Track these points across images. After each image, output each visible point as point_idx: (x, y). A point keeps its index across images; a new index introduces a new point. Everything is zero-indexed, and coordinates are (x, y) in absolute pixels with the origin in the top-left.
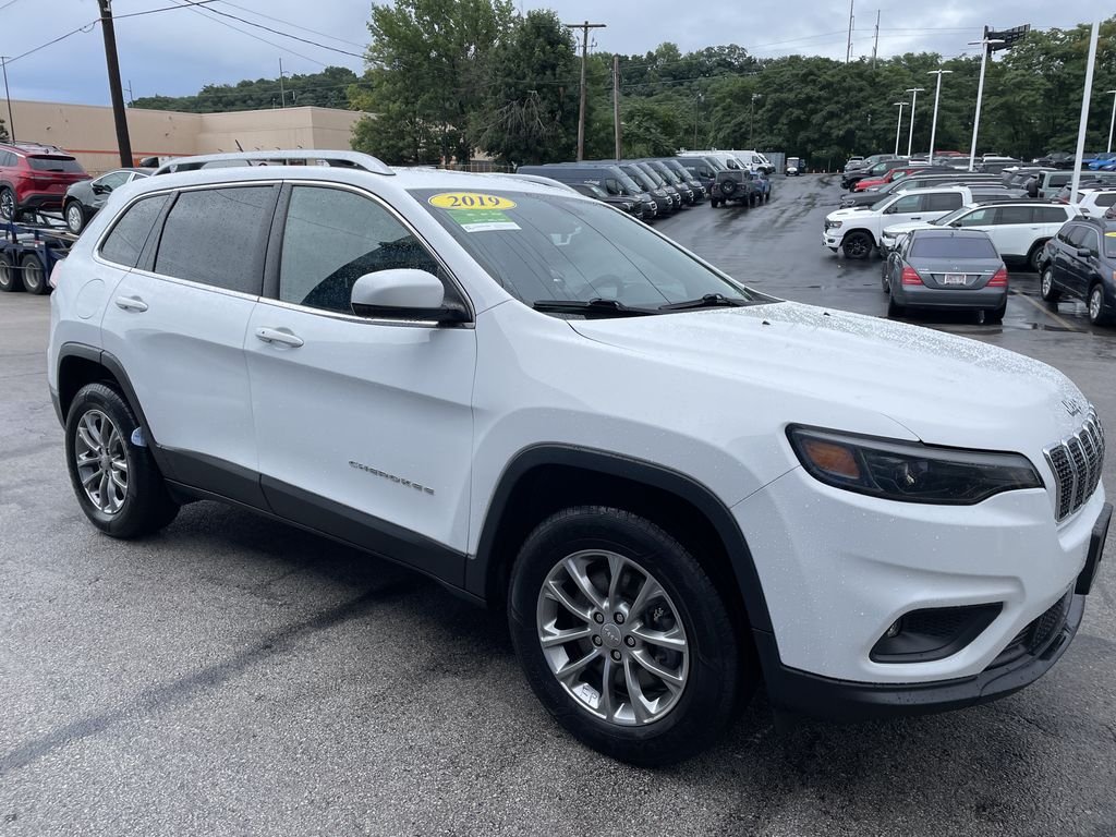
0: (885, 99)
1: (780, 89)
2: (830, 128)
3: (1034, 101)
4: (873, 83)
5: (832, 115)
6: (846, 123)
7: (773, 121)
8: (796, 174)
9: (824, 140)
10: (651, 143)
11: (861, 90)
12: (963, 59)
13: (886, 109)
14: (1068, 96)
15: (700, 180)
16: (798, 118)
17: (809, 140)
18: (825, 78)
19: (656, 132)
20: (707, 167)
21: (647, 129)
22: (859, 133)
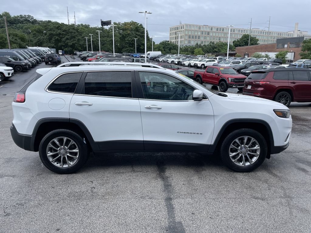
0: (82, 36)
1: (51, 30)
2: (68, 42)
3: (118, 40)
4: (78, 32)
5: (67, 39)
6: (72, 42)
7: (50, 39)
8: (62, 55)
9: (66, 46)
10: (18, 44)
11: (75, 33)
12: (98, 27)
13: (82, 39)
14: (125, 39)
15: (38, 56)
16: (58, 39)
17: (62, 46)
18: (64, 28)
19: (19, 41)
20: (39, 52)
21: (16, 40)
22: (76, 45)
